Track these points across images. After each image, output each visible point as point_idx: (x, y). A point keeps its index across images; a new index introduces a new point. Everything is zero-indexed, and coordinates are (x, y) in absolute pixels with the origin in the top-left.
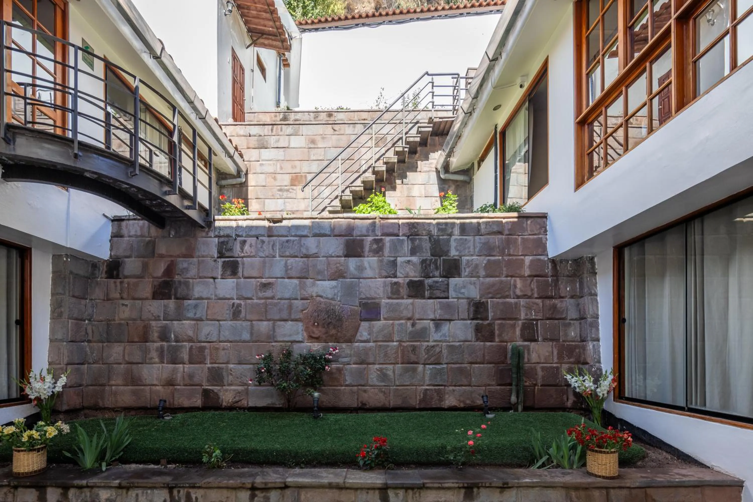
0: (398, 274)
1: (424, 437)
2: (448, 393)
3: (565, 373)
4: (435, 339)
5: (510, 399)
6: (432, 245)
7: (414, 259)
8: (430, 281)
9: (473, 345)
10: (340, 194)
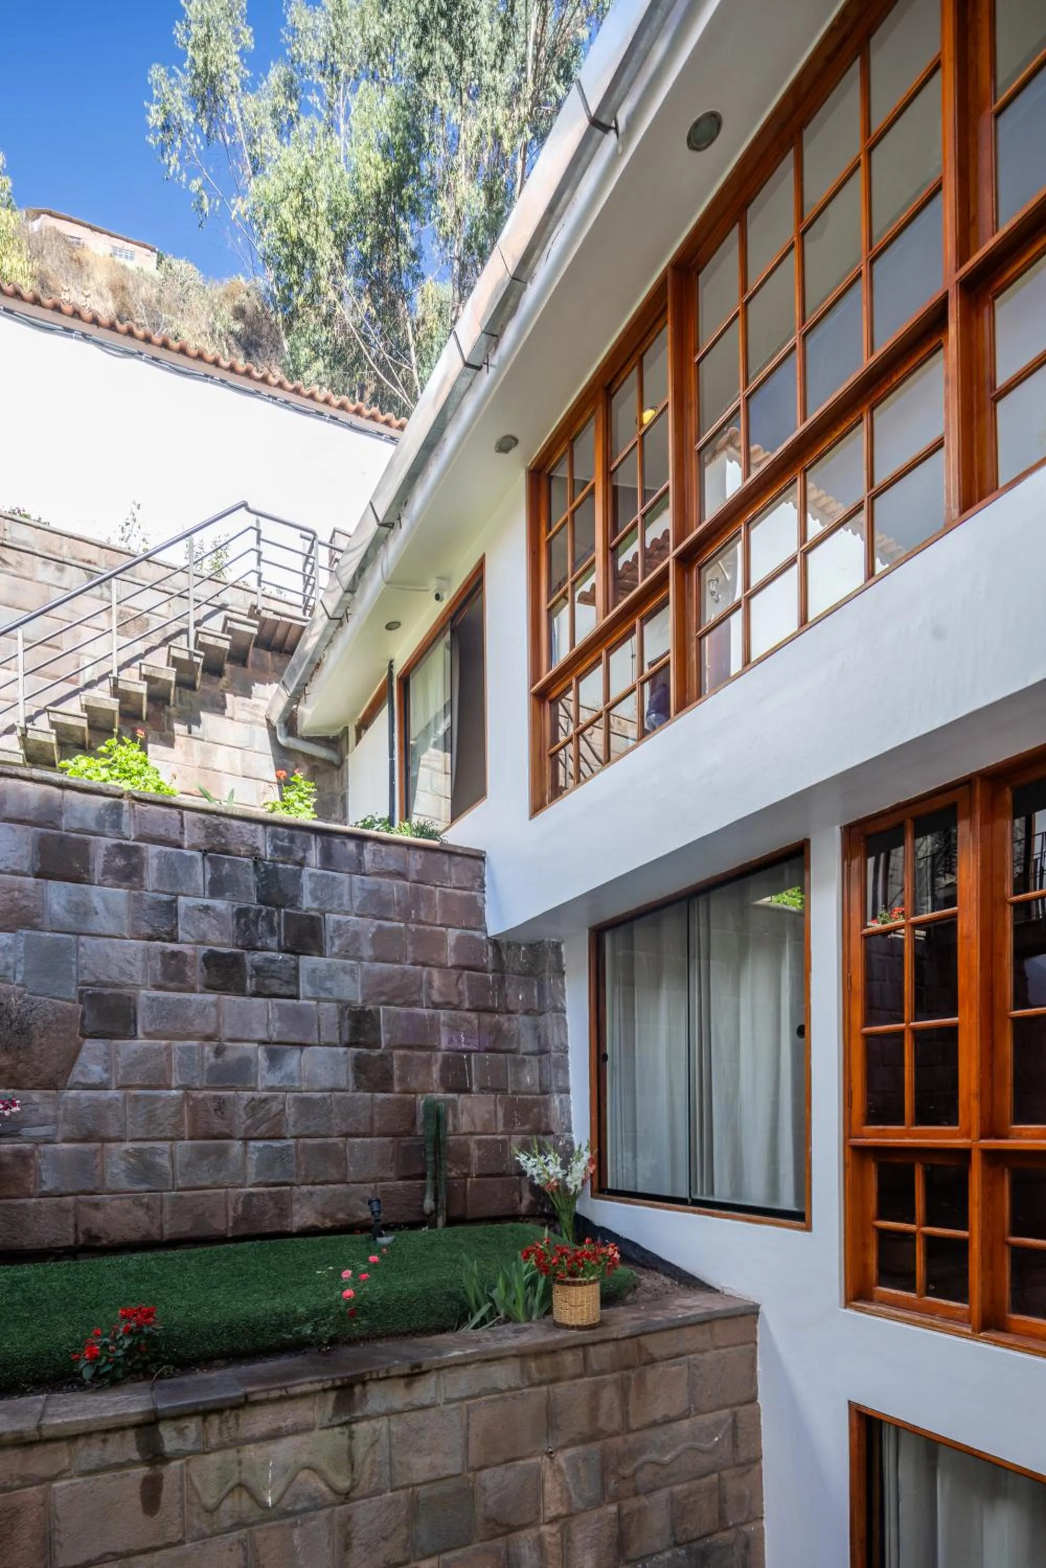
0: (181, 934)
1: (245, 1295)
2: (298, 1200)
3: (517, 1152)
4: (270, 1084)
5: (422, 1206)
6: (261, 880)
7: (220, 904)
8: (258, 957)
9: (351, 1098)
10: (22, 724)
